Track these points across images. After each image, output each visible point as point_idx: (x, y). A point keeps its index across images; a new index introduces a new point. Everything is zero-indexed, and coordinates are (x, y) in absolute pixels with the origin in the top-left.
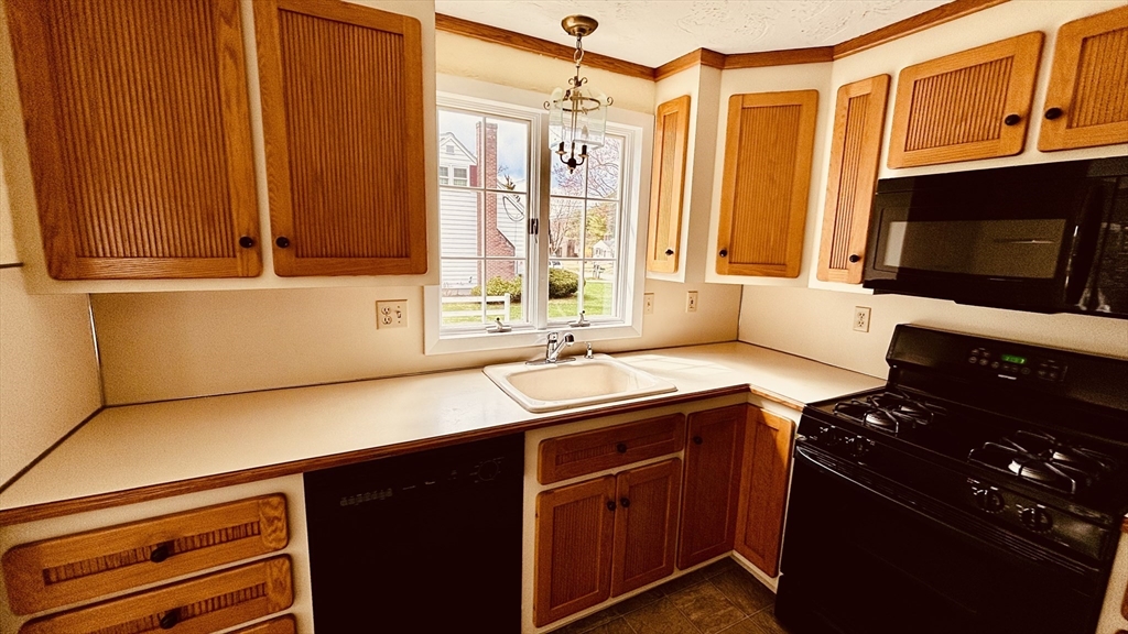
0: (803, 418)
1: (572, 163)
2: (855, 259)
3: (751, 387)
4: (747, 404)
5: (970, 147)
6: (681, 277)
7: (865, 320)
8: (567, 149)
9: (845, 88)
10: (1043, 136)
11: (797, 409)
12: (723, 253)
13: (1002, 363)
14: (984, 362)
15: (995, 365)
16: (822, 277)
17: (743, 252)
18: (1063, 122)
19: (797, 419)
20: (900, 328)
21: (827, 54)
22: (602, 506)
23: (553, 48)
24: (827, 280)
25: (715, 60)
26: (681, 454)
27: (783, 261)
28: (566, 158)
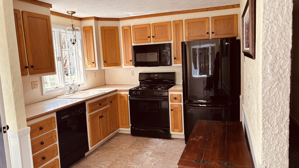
0: (129, 92)
1: (74, 43)
2: (131, 61)
3: (118, 90)
4: (117, 94)
5: (144, 41)
6: (97, 68)
7: (133, 73)
8: (72, 40)
9: (123, 27)
10: (153, 40)
11: (128, 91)
12: (105, 62)
13: (155, 76)
14: (153, 77)
15: (154, 77)
16: (125, 65)
17: (109, 62)
18: (154, 38)
19: (128, 93)
20: (139, 73)
21: (118, 20)
22: (98, 118)
23: (61, 14)
24: (126, 66)
25: (97, 19)
26: (108, 106)
27: (117, 63)
28: (72, 42)
